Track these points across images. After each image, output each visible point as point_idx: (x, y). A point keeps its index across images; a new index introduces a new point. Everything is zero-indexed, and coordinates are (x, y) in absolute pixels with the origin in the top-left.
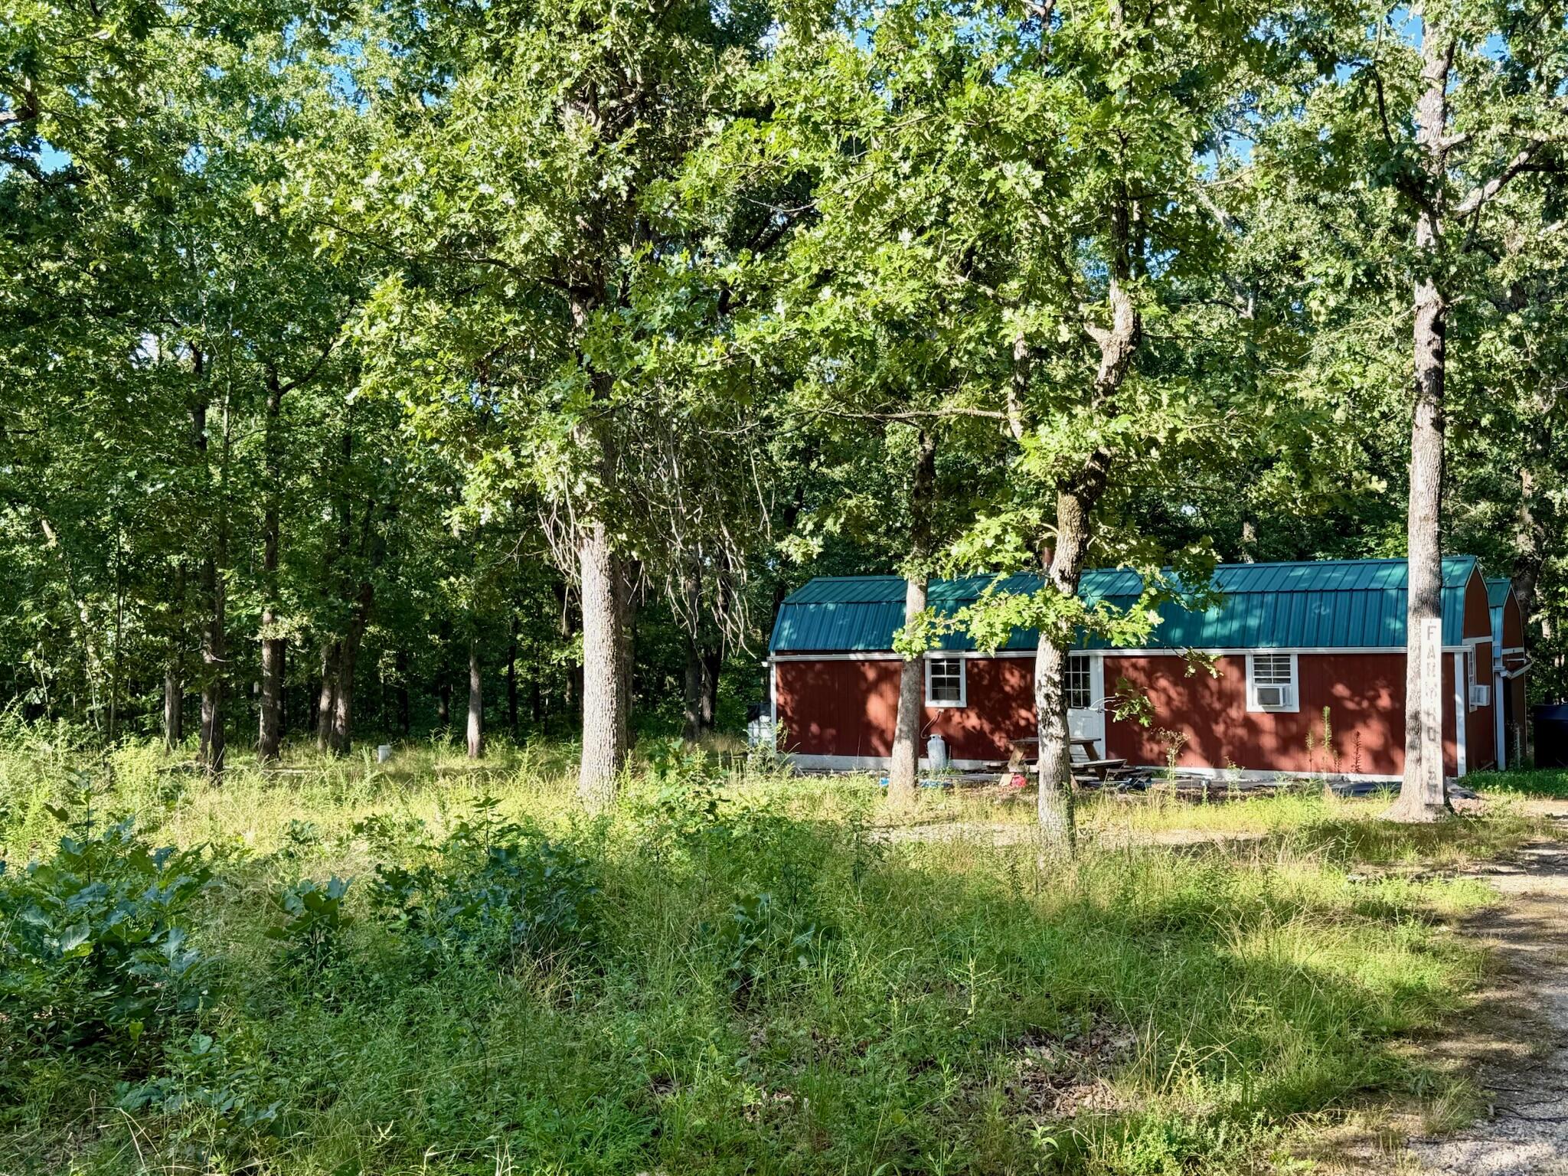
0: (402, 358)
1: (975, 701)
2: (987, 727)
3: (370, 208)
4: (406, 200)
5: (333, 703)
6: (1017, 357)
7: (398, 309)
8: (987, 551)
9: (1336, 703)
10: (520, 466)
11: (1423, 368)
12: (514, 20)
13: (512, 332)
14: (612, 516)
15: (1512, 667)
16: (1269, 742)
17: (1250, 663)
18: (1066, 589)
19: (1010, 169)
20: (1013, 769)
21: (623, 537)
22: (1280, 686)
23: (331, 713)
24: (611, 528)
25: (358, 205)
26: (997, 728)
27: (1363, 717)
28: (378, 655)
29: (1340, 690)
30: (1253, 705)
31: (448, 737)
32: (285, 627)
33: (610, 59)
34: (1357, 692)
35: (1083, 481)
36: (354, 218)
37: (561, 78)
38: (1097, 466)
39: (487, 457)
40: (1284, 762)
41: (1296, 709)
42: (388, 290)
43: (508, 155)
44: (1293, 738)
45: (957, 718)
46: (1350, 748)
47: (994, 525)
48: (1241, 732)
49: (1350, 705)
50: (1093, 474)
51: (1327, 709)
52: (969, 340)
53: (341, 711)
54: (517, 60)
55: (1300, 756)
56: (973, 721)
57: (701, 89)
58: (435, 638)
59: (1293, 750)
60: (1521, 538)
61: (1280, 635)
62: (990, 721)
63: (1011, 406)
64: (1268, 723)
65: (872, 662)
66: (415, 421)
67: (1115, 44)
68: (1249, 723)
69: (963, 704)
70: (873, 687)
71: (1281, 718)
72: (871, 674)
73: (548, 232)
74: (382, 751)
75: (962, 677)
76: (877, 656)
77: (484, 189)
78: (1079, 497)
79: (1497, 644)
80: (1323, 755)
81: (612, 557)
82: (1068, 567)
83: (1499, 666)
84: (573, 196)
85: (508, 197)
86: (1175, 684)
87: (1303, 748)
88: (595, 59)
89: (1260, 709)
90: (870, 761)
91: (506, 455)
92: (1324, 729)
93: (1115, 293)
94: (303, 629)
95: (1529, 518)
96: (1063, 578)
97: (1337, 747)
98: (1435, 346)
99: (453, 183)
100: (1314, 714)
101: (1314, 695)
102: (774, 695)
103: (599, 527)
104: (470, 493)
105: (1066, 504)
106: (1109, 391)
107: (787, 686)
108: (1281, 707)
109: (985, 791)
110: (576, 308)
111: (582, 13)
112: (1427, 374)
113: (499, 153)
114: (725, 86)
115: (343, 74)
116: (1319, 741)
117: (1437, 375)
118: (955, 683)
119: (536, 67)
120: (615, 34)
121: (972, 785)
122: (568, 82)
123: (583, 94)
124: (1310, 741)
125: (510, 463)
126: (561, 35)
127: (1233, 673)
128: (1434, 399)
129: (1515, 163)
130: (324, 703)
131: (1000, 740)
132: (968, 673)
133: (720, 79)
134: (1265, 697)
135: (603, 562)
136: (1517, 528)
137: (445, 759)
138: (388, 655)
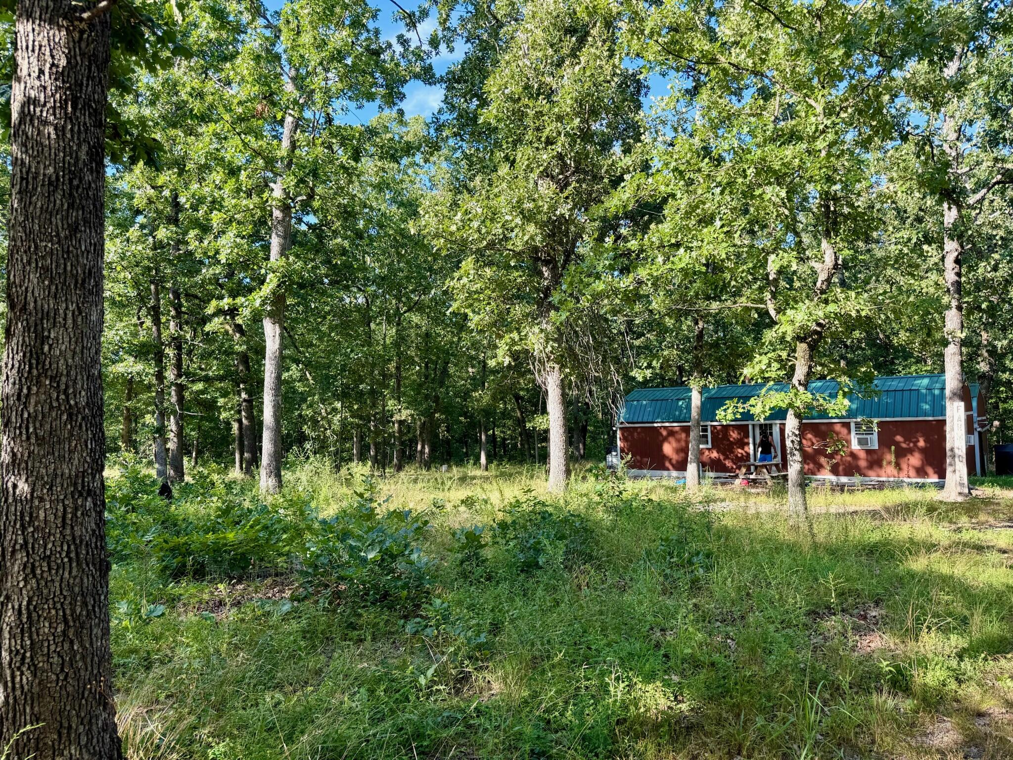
0: (470, 293)
1: (716, 445)
2: (722, 458)
3: (458, 229)
4: (475, 224)
5: (423, 447)
6: (771, 278)
7: (472, 272)
8: (762, 372)
9: (897, 444)
10: (521, 340)
11: (950, 281)
12: (515, 143)
13: (519, 280)
14: (561, 361)
15: (982, 426)
16: (863, 464)
17: (853, 426)
18: (801, 389)
19: (769, 189)
20: (741, 477)
21: (568, 370)
22: (869, 437)
23: (422, 452)
24: (563, 366)
25: (454, 228)
26: (727, 458)
27: (910, 451)
28: (439, 427)
29: (899, 438)
30: (855, 446)
31: (472, 462)
32: (405, 414)
33: (560, 157)
34: (907, 439)
35: (810, 336)
36: (452, 234)
37: (538, 167)
38: (819, 329)
39: (507, 336)
40: (871, 473)
41: (876, 447)
42: (468, 264)
43: (518, 202)
44: (875, 461)
45: (707, 453)
46: (904, 466)
47: (765, 360)
48: (849, 459)
49: (904, 445)
50: (816, 332)
51: (893, 448)
52: (743, 272)
53: (427, 450)
54: (518, 160)
55: (878, 470)
56: (715, 454)
57: (601, 167)
58: (462, 419)
59: (876, 468)
60: (982, 364)
61: (868, 411)
62: (723, 454)
63: (769, 302)
64: (862, 455)
65: (665, 427)
66: (474, 322)
67: (821, 127)
68: (853, 455)
69: (710, 446)
70: (665, 439)
71: (869, 452)
72: (664, 433)
73: (536, 235)
74: (444, 467)
75: (709, 434)
76: (667, 424)
77: (508, 218)
78: (808, 344)
79: (975, 415)
80: (891, 470)
81: (562, 380)
82: (802, 378)
83: (976, 426)
84: (545, 218)
85: (518, 220)
86: (815, 436)
87: (881, 466)
88: (553, 157)
89: (858, 447)
90: (665, 473)
91: (515, 335)
92: (891, 457)
93: (825, 244)
94: (412, 415)
95: (986, 354)
96: (800, 384)
97: (898, 465)
98: (956, 270)
99: (493, 216)
100: (886, 450)
101: (886, 440)
102: (619, 443)
103: (557, 367)
104: (500, 352)
105: (802, 347)
106: (823, 292)
107: (624, 439)
108: (869, 447)
109: (729, 487)
110: (544, 269)
111: (547, 138)
112: (952, 284)
113: (514, 201)
114: (613, 165)
115: (425, 179)
116: (889, 463)
117: (958, 285)
118: (706, 436)
119: (526, 163)
120: (563, 145)
121: (723, 484)
122: (541, 168)
123: (546, 174)
124: (884, 463)
125: (517, 338)
126: (537, 149)
127: (844, 431)
128: (957, 296)
129: (994, 180)
130: (419, 447)
131: (728, 464)
132: (712, 432)
133: (610, 162)
134: (860, 442)
135: (558, 382)
136: (980, 359)
137: (472, 471)
138: (443, 427)
